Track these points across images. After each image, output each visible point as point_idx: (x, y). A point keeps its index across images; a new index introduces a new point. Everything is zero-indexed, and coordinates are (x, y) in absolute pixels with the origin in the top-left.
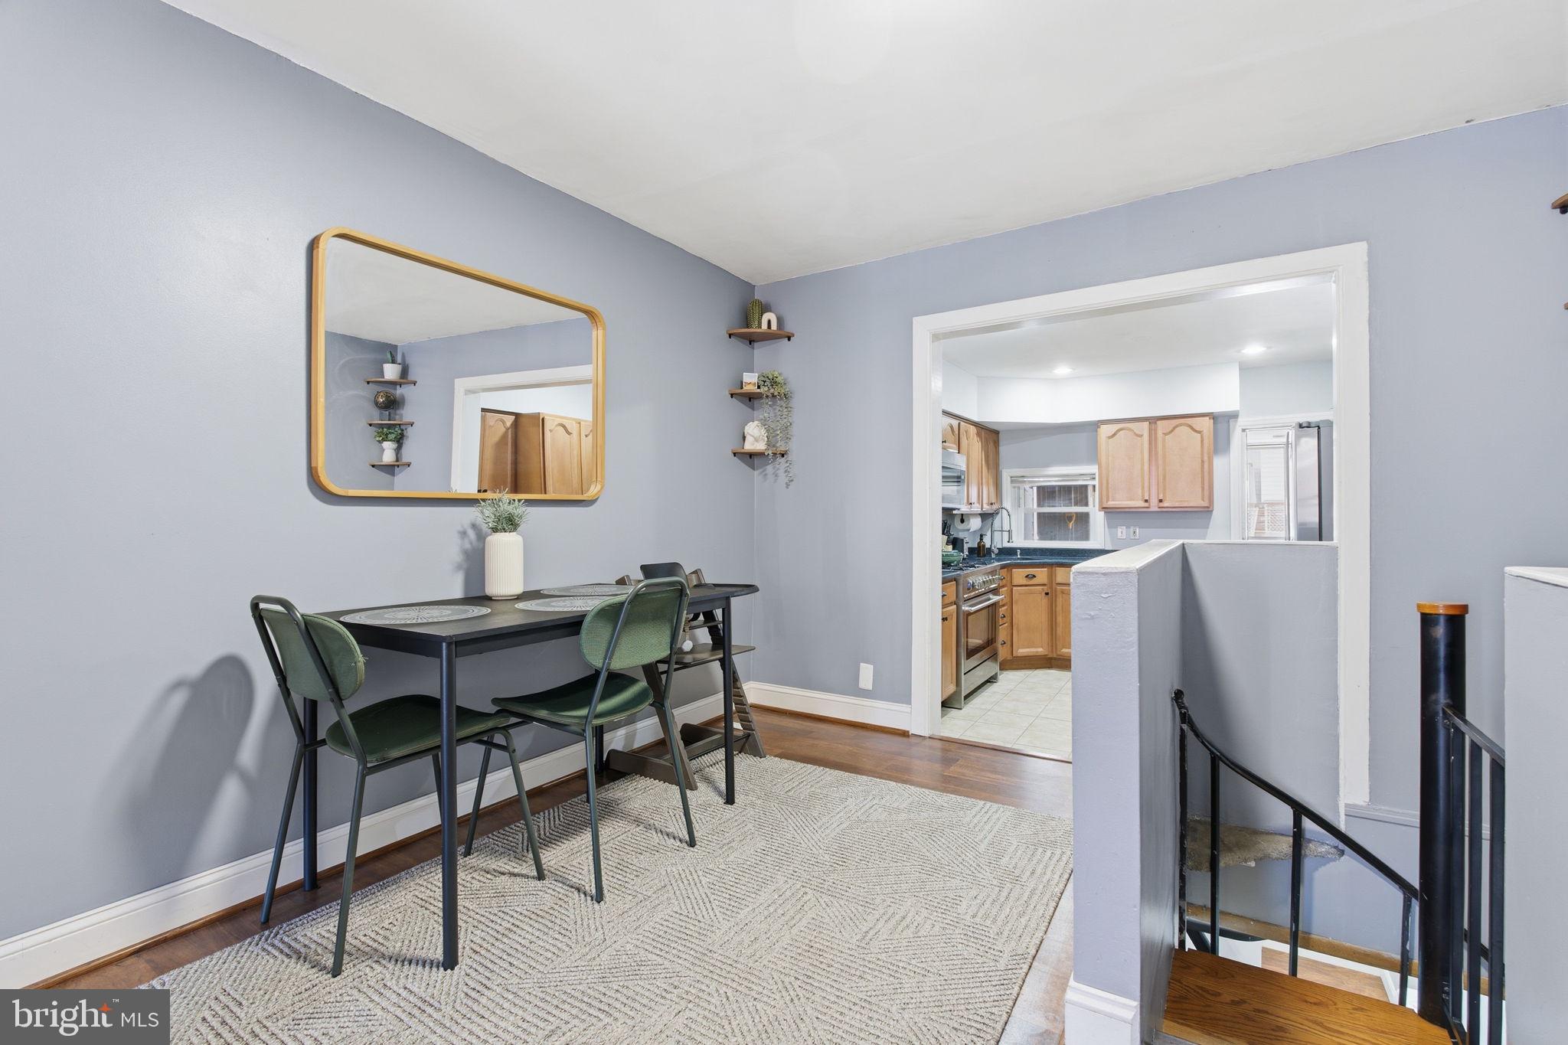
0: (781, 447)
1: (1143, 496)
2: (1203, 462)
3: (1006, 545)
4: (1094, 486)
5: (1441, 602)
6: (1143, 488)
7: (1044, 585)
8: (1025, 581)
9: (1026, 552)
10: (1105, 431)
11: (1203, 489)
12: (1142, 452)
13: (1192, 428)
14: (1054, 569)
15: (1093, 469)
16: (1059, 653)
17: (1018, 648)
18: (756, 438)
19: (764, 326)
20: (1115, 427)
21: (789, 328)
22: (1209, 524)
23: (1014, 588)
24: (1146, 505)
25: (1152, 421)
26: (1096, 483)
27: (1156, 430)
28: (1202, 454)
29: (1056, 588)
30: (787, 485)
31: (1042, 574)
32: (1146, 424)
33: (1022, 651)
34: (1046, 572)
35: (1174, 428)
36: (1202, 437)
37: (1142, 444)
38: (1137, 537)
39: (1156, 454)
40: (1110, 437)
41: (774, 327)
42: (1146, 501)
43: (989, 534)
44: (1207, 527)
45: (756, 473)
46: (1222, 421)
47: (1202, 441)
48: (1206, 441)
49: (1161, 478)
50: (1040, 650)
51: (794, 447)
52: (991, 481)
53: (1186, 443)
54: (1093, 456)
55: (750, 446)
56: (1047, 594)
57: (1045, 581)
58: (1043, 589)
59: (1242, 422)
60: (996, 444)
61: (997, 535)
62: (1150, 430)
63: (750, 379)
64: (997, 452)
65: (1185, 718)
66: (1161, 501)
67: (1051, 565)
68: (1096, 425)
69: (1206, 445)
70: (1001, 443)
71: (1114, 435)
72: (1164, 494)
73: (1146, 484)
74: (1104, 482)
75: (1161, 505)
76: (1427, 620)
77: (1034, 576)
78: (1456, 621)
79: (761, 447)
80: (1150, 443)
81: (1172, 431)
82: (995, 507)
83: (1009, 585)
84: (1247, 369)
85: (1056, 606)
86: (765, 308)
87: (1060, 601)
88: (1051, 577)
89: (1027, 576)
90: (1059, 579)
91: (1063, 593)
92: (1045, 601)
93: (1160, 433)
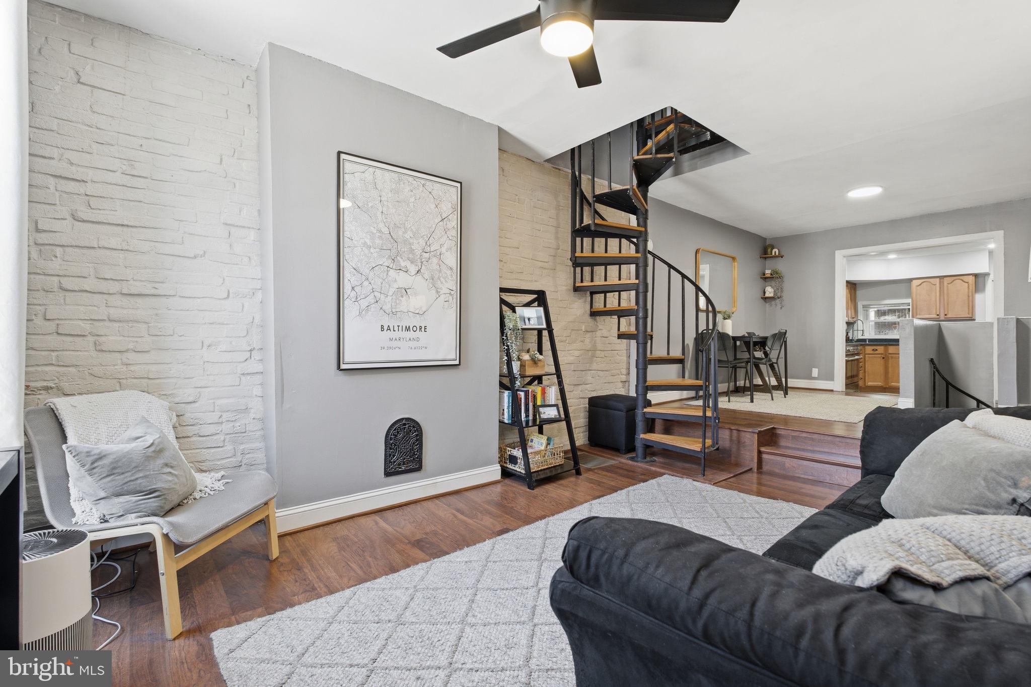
0: (779, 294)
1: (936, 313)
2: (969, 296)
3: (860, 337)
4: (909, 309)
6: (936, 309)
7: (882, 354)
8: (872, 352)
9: (870, 340)
10: (915, 283)
11: (969, 308)
12: (936, 293)
13: (963, 281)
14: (887, 347)
15: (909, 301)
16: (889, 385)
17: (869, 381)
18: (770, 292)
19: (773, 254)
20: (920, 281)
21: (782, 253)
23: (866, 355)
24: (938, 317)
25: (942, 278)
26: (910, 307)
27: (943, 282)
28: (968, 293)
29: (888, 356)
30: (781, 308)
31: (881, 349)
32: (938, 280)
33: (870, 384)
34: (883, 348)
35: (953, 281)
36: (968, 285)
37: (936, 289)
39: (943, 292)
40: (918, 285)
41: (777, 254)
42: (938, 315)
43: (851, 331)
45: (767, 304)
46: (980, 277)
47: (968, 287)
48: (971, 287)
49: (946, 304)
51: (785, 295)
52: (852, 308)
53: (961, 288)
54: (909, 294)
55: (767, 295)
56: (883, 358)
58: (882, 356)
59: (991, 277)
60: (855, 290)
61: (855, 332)
62: (940, 282)
63: (768, 272)
64: (855, 294)
65: (935, 367)
66: (946, 315)
67: (886, 345)
68: (911, 280)
69: (971, 289)
70: (857, 289)
71: (920, 284)
72: (948, 312)
73: (938, 307)
74: (915, 306)
75: (946, 317)
77: (877, 350)
79: (772, 295)
80: (940, 288)
81: (952, 282)
82: (854, 320)
83: (863, 353)
85: (888, 364)
86: (773, 248)
87: (890, 361)
88: (886, 350)
89: (873, 350)
90: (890, 351)
91: (892, 358)
92: (882, 361)
93: (945, 284)
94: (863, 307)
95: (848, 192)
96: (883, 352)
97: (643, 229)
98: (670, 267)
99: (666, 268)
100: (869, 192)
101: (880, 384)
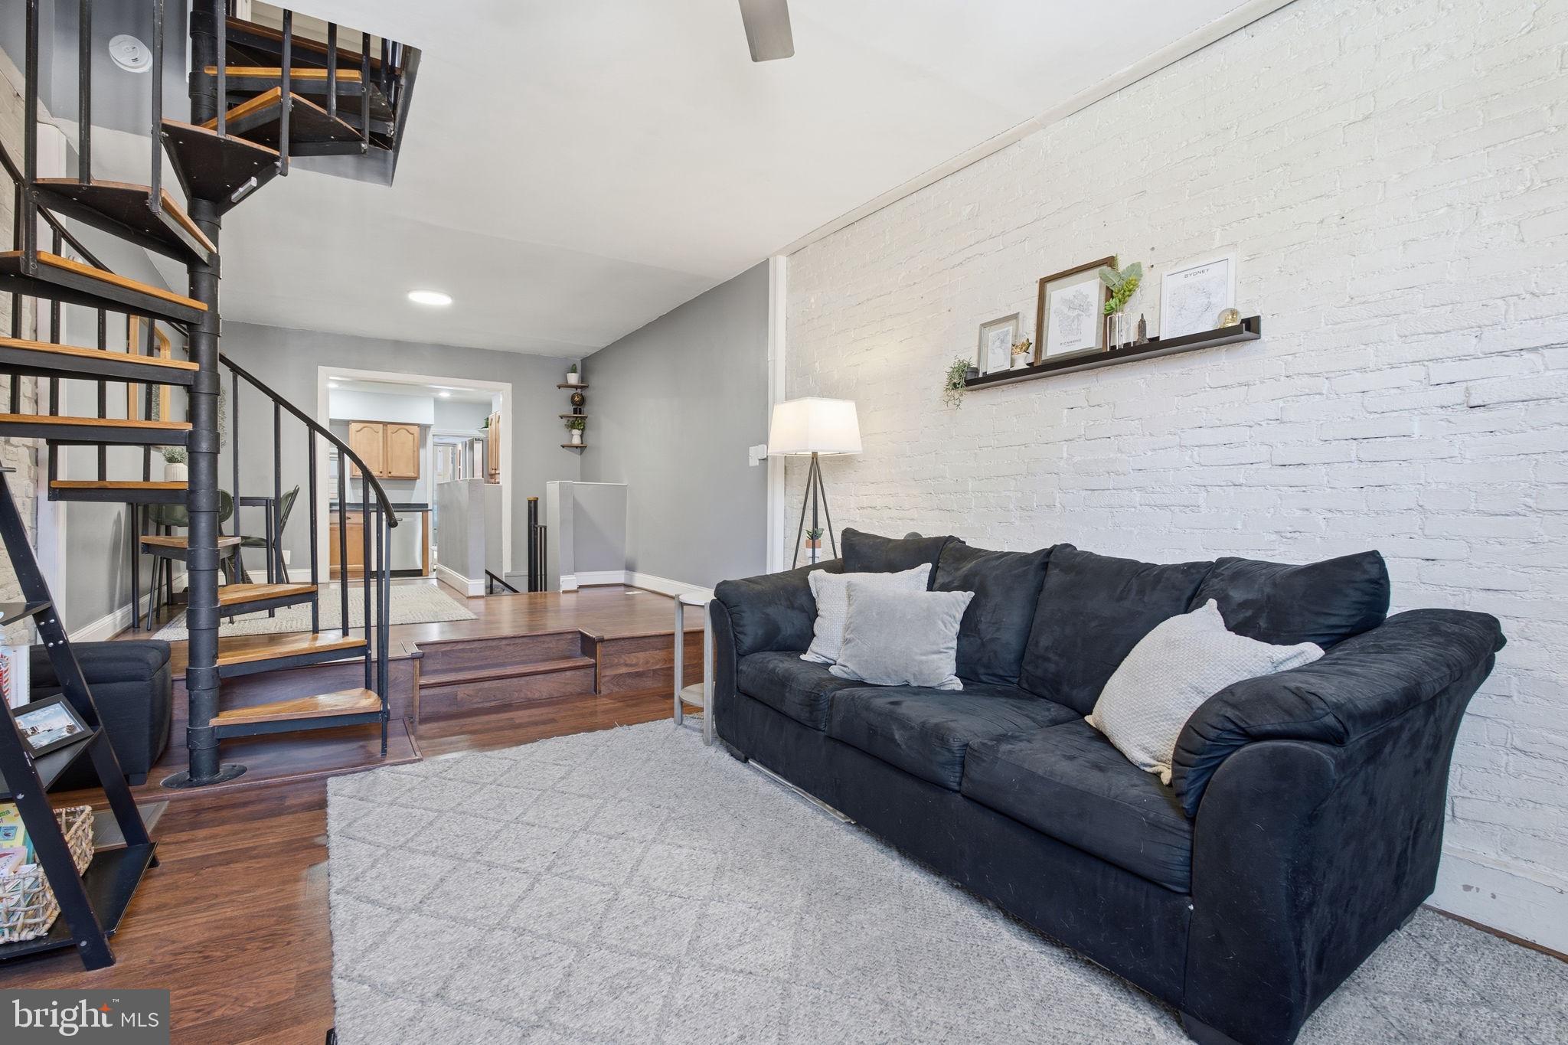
2: (414, 451)
5: (532, 498)
6: (379, 464)
10: (354, 427)
11: (416, 466)
12: (378, 442)
13: (408, 431)
20: (359, 425)
22: (414, 487)
24: (381, 475)
25: (385, 424)
27: (387, 430)
28: (414, 447)
32: (381, 425)
37: (378, 438)
40: (358, 431)
42: (381, 472)
44: (413, 489)
46: (424, 428)
47: (414, 439)
48: (416, 439)
53: (404, 440)
59: (433, 430)
62: (384, 429)
66: (390, 472)
68: (352, 422)
69: (416, 442)
71: (361, 430)
72: (392, 469)
73: (380, 462)
75: (390, 475)
76: (530, 502)
78: (536, 501)
81: (396, 432)
84: (438, 403)
93: (389, 432)
95: (408, 292)
97: (204, 306)
98: (279, 401)
99: (270, 403)
100: (431, 299)
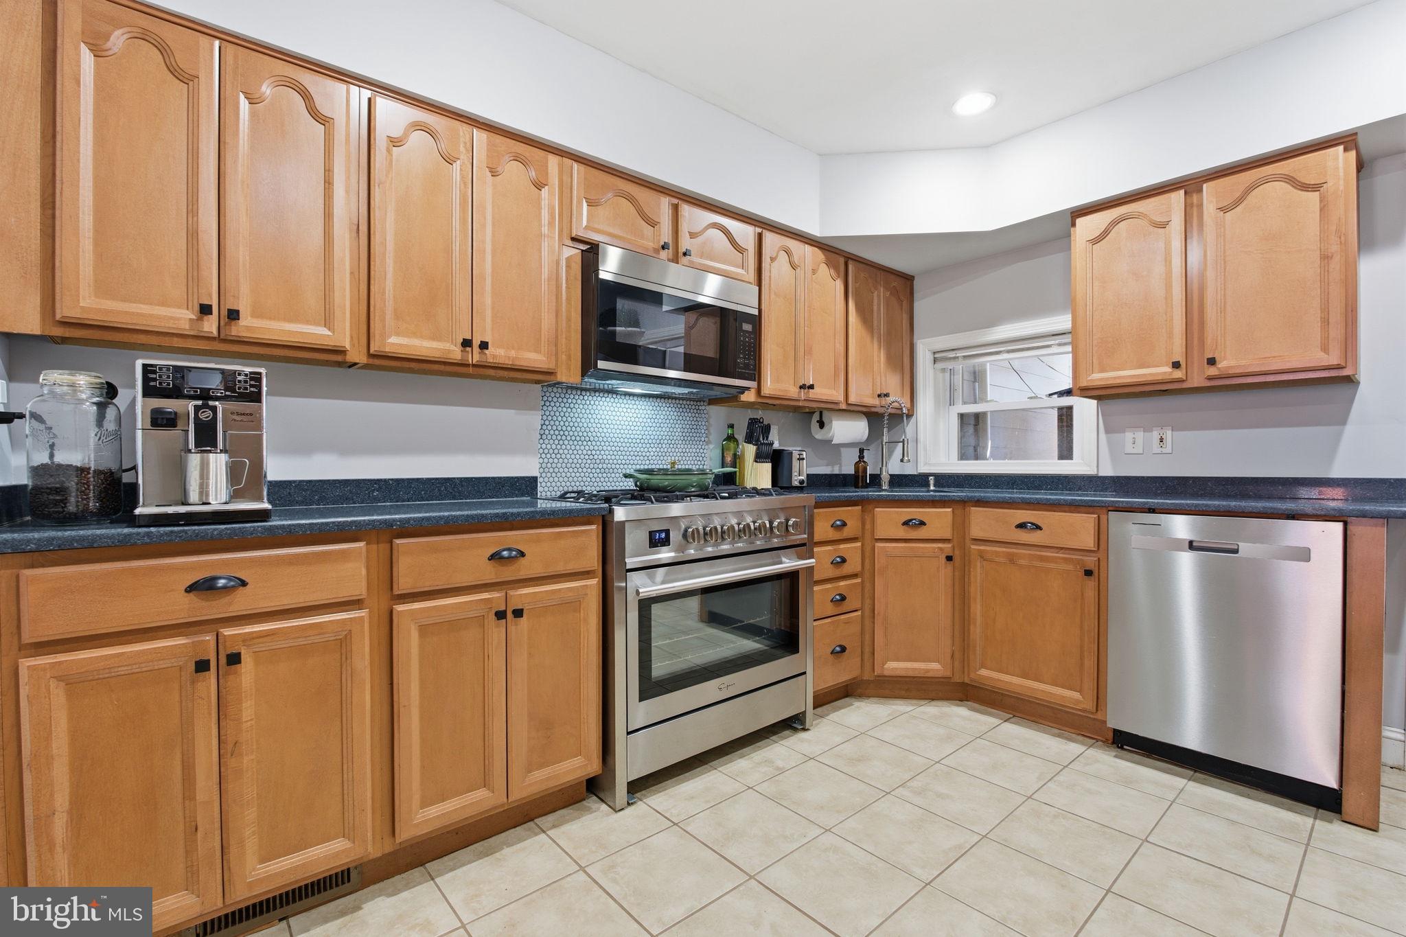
1: (1173, 356)
6: (1171, 334)
7: (944, 541)
8: (902, 533)
11: (1328, 327)
12: (1168, 261)
14: (967, 509)
16: (972, 675)
17: (887, 659)
20: (1105, 218)
23: (879, 545)
24: (1179, 374)
25: (1190, 185)
27: (1200, 204)
29: (971, 549)
31: (939, 520)
32: (1178, 196)
33: (894, 667)
34: (950, 517)
35: (1249, 190)
36: (1327, 203)
37: (1168, 244)
38: (1168, 450)
39: (1202, 257)
40: (1096, 241)
42: (1179, 366)
43: (879, 451)
50: (935, 666)
56: (949, 558)
57: (947, 534)
58: (942, 550)
60: (909, 297)
62: (1185, 206)
66: (1214, 363)
67: (960, 503)
71: (1104, 234)
73: (1178, 329)
74: (1084, 334)
75: (1212, 371)
77: (922, 523)
80: (1185, 236)
81: (1242, 198)
85: (967, 582)
87: (976, 571)
88: (961, 526)
89: (906, 523)
90: (976, 531)
91: (982, 555)
92: (945, 572)
94: (935, 360)
96: (948, 535)
101: (934, 668)
